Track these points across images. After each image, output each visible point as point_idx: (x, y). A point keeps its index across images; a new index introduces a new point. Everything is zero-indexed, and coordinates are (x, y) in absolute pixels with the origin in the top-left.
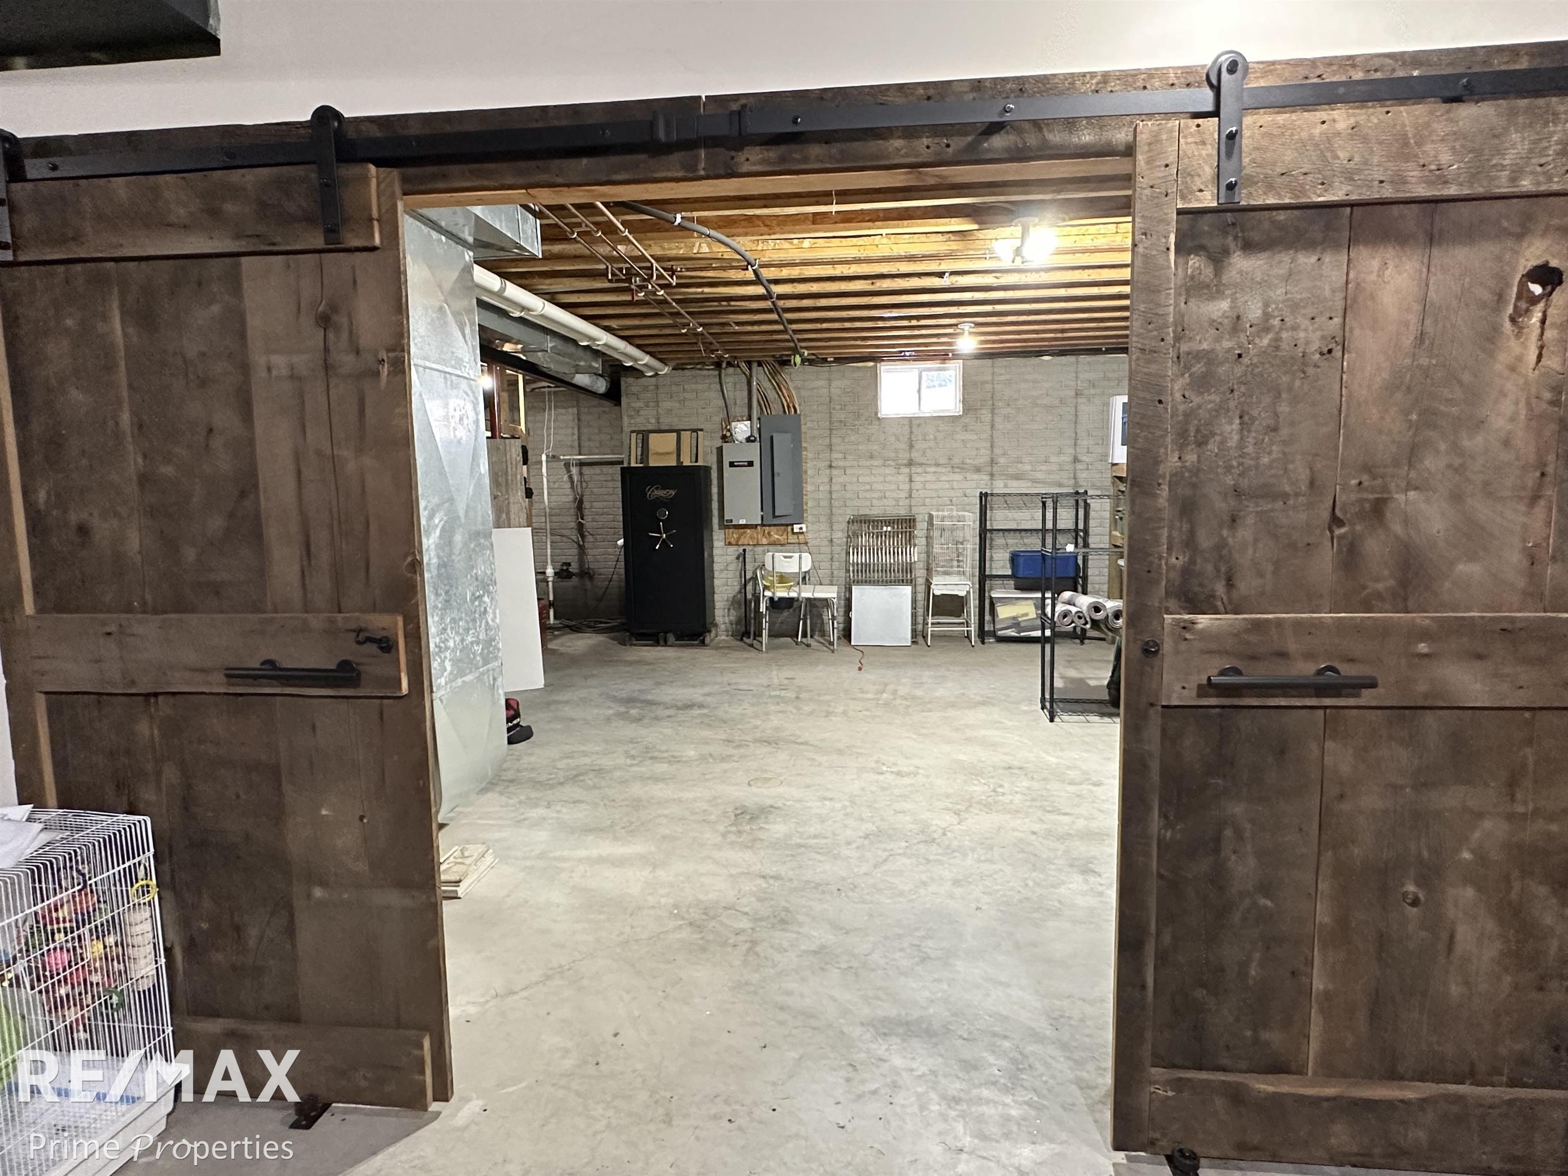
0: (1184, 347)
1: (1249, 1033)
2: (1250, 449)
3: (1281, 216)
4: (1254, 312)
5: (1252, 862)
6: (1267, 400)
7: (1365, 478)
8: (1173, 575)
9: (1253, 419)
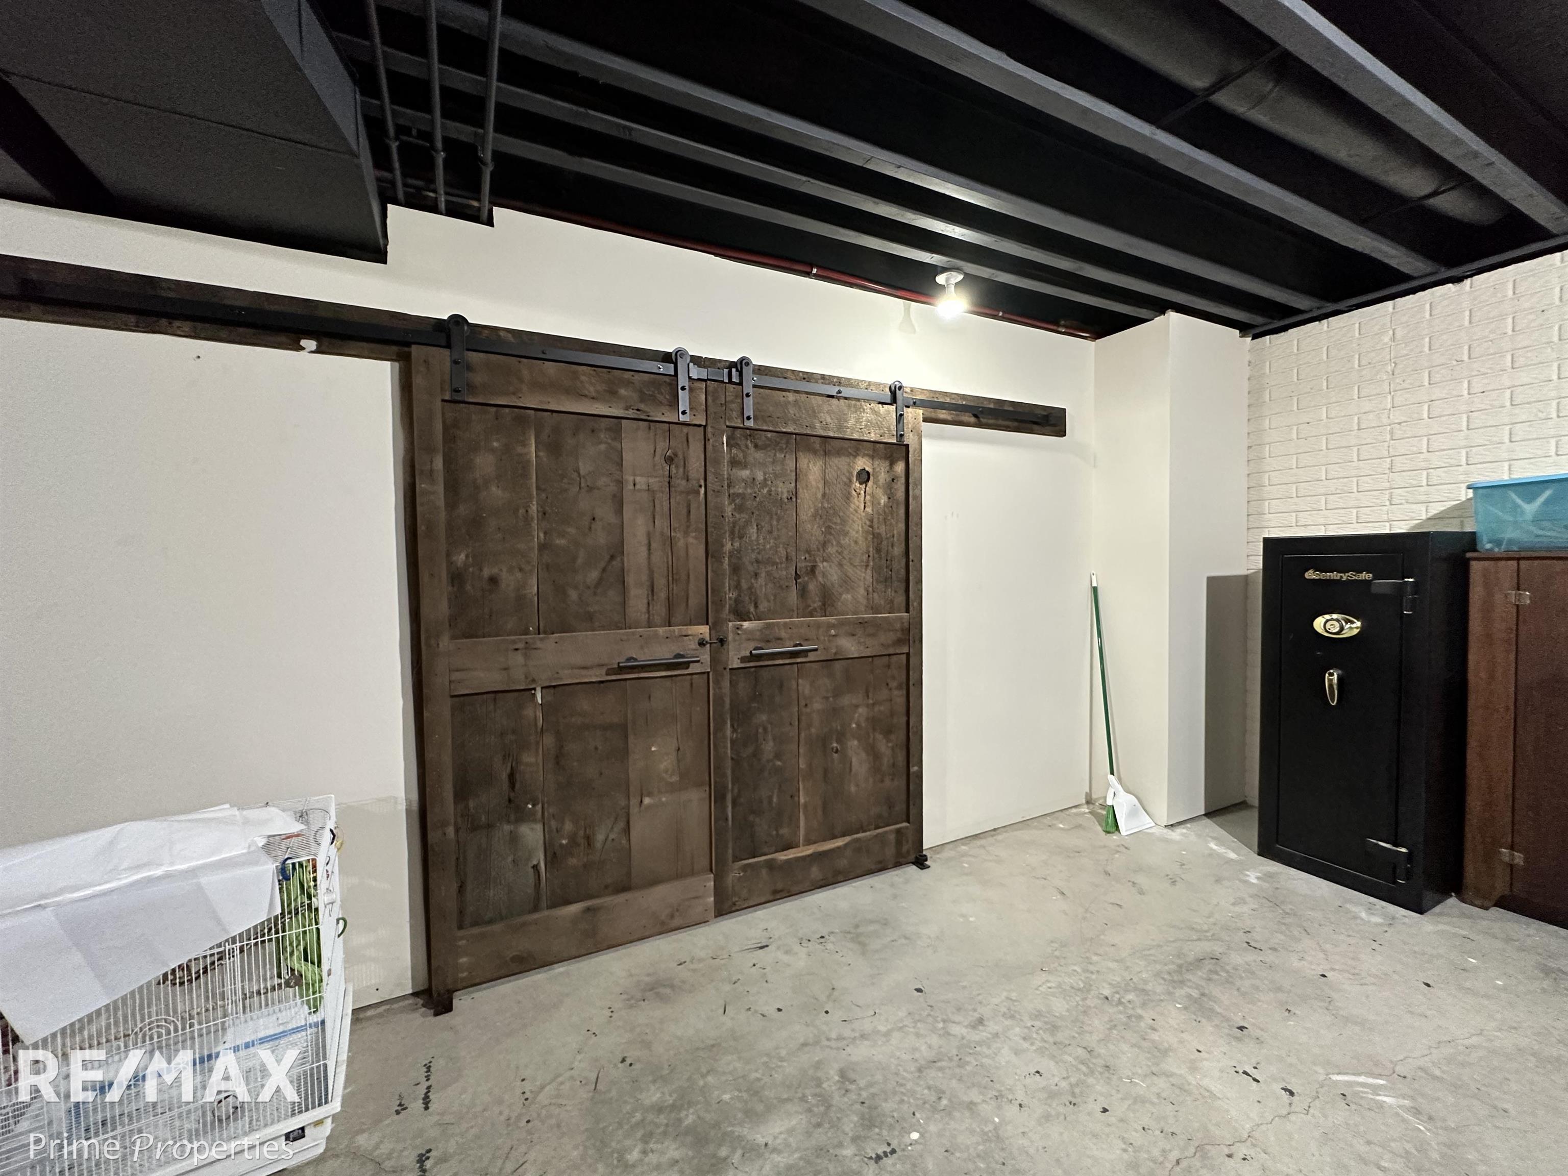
0: (732, 491)
1: (774, 833)
2: (761, 541)
3: (769, 435)
4: (760, 476)
5: (771, 743)
6: (767, 518)
7: (807, 556)
8: (732, 602)
9: (762, 527)
